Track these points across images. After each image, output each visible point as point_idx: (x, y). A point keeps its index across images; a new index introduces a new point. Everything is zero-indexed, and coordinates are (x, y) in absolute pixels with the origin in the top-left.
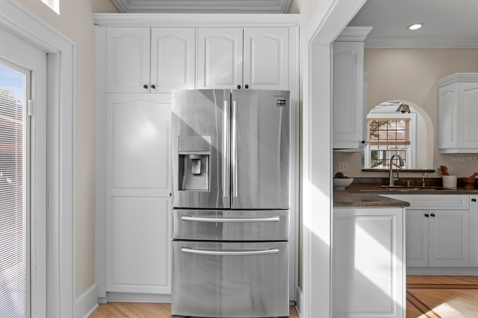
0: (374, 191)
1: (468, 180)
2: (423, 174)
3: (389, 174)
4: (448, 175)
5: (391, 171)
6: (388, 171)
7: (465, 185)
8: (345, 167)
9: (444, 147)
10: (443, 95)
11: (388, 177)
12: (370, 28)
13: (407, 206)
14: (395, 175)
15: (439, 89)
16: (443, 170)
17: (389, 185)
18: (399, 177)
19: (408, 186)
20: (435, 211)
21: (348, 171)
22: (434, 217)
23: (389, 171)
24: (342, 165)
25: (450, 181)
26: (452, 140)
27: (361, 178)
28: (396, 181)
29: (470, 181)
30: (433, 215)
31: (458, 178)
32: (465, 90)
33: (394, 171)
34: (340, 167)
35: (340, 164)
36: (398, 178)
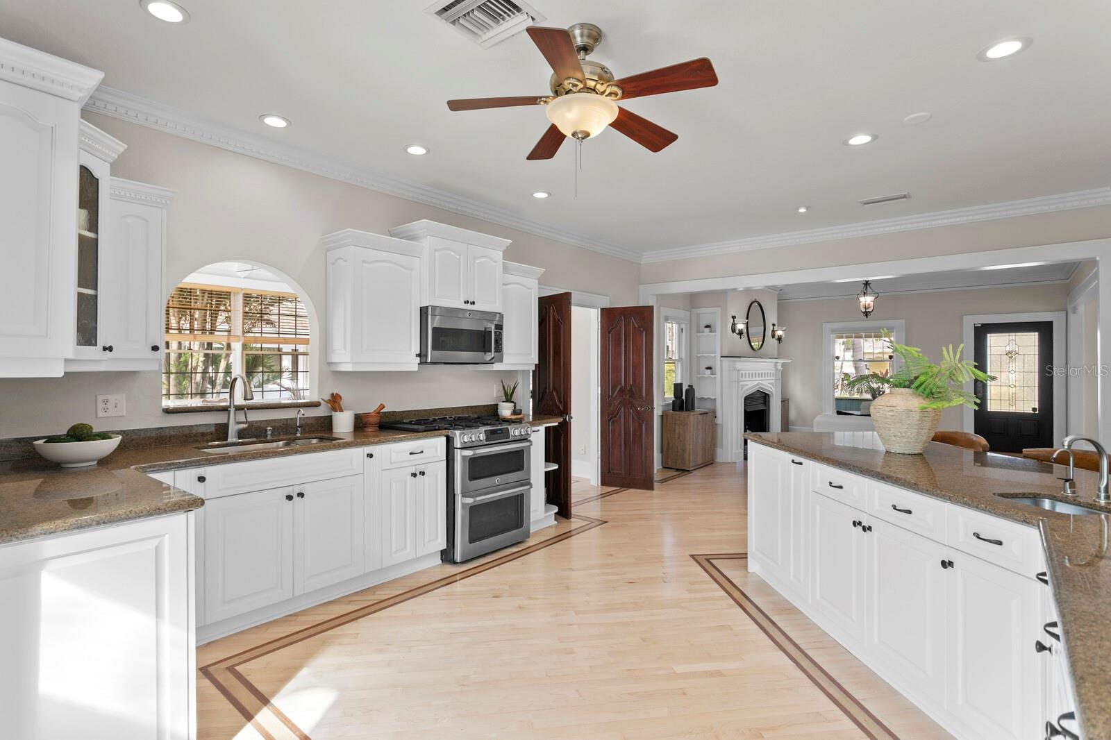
0: (169, 464)
1: (370, 419)
2: (297, 412)
3: (227, 418)
4: (341, 410)
5: (232, 410)
6: (225, 409)
7: (365, 427)
8: (116, 407)
9: (335, 359)
10: (333, 264)
11: (226, 422)
12: (100, 75)
13: (197, 506)
14: (241, 417)
15: (328, 253)
16: (335, 402)
17: (226, 439)
18: (248, 420)
19: (269, 437)
20: (306, 486)
21: (124, 414)
22: (302, 497)
23: (227, 410)
24: (106, 402)
25: (343, 423)
26: (345, 348)
27: (161, 428)
28: (244, 430)
29: (371, 420)
30: (301, 495)
31: (355, 415)
32: (363, 262)
33: (239, 408)
34: (100, 406)
35: (100, 398)
36: (246, 422)
